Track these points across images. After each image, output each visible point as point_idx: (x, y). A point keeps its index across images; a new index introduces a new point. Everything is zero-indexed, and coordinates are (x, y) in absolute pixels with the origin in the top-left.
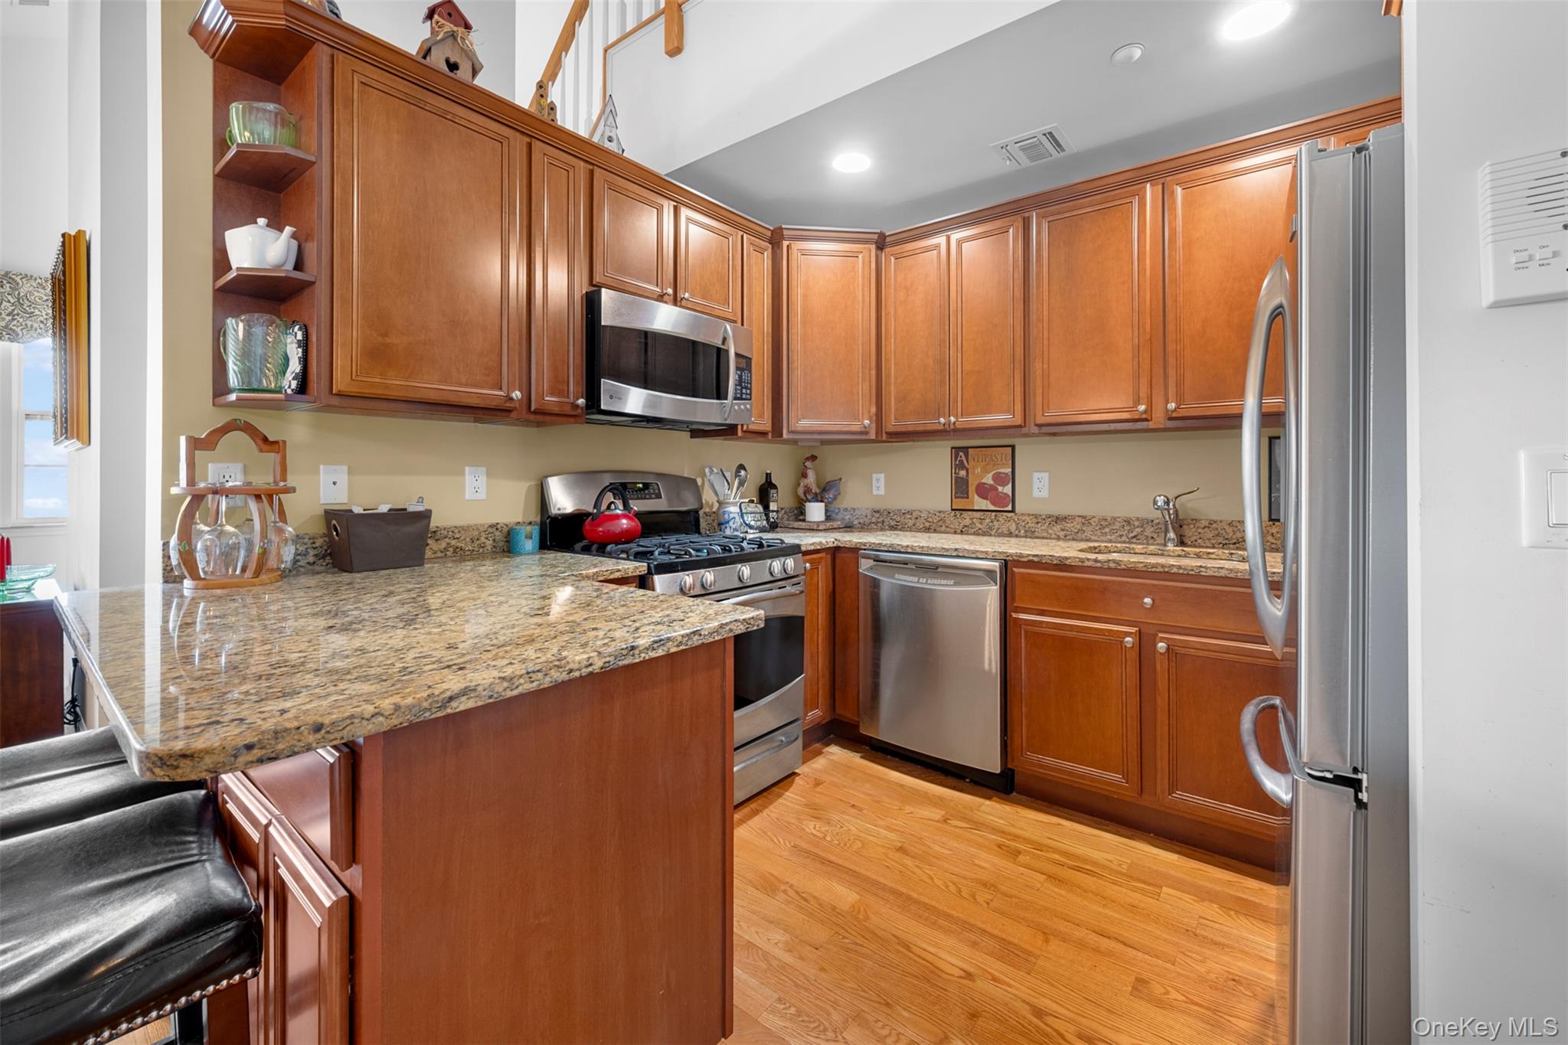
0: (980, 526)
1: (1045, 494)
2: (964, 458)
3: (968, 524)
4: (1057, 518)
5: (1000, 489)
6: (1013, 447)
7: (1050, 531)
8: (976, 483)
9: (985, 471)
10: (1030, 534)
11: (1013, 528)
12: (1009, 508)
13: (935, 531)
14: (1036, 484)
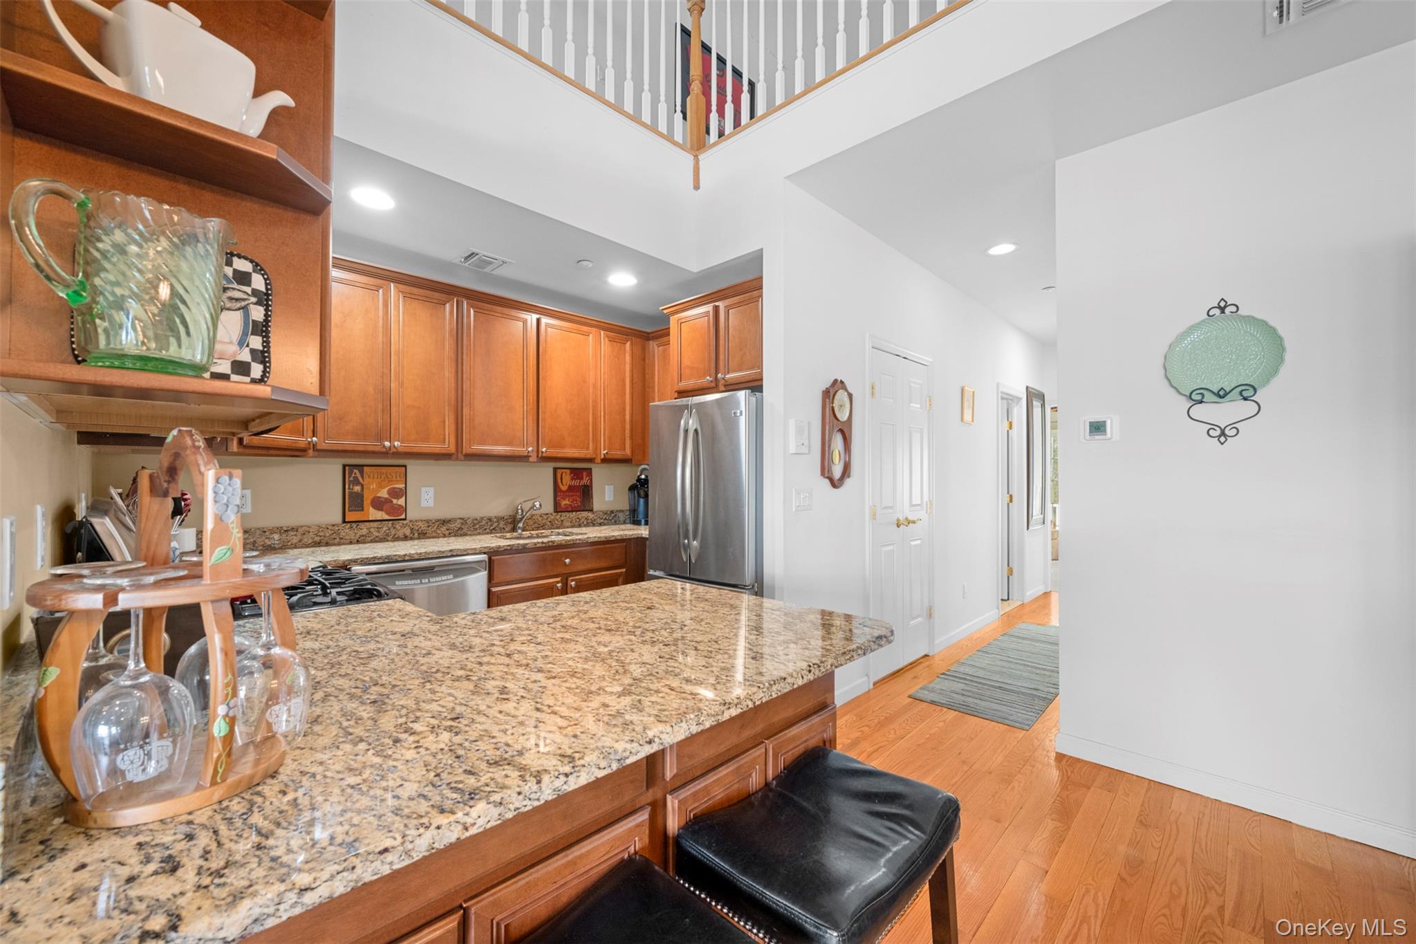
0: (377, 534)
1: (431, 503)
2: (358, 475)
3: (364, 533)
4: (444, 521)
5: (395, 501)
6: (405, 466)
7: (439, 532)
8: (371, 497)
9: (381, 487)
10: (423, 535)
11: (408, 532)
12: (403, 517)
13: (327, 544)
14: (424, 496)
